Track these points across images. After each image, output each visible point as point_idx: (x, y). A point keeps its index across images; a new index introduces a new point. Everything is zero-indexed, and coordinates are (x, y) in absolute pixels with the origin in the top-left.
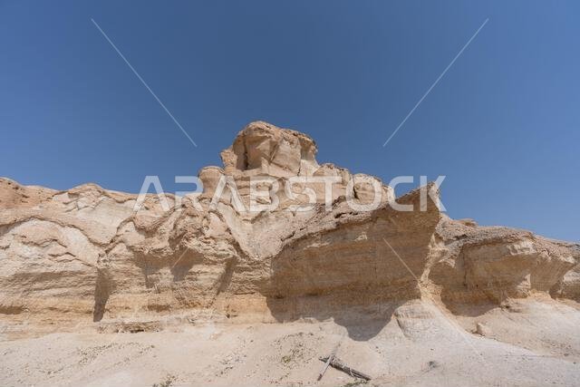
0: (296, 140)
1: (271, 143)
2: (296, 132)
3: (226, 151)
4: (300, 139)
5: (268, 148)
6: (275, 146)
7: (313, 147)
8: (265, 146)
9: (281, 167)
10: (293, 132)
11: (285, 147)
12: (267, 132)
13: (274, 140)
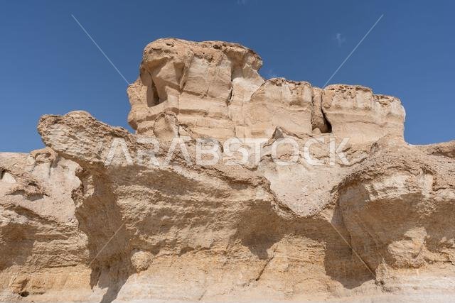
0: (218, 54)
1: (176, 65)
2: (219, 43)
3: (133, 85)
4: (225, 52)
5: (173, 72)
6: (182, 69)
7: (251, 59)
8: (167, 71)
9: (198, 95)
10: (214, 43)
11: (199, 68)
12: (167, 51)
13: (178, 61)
